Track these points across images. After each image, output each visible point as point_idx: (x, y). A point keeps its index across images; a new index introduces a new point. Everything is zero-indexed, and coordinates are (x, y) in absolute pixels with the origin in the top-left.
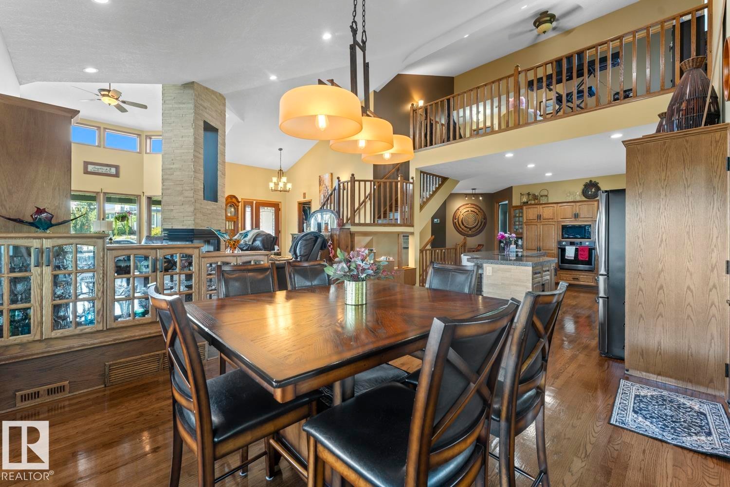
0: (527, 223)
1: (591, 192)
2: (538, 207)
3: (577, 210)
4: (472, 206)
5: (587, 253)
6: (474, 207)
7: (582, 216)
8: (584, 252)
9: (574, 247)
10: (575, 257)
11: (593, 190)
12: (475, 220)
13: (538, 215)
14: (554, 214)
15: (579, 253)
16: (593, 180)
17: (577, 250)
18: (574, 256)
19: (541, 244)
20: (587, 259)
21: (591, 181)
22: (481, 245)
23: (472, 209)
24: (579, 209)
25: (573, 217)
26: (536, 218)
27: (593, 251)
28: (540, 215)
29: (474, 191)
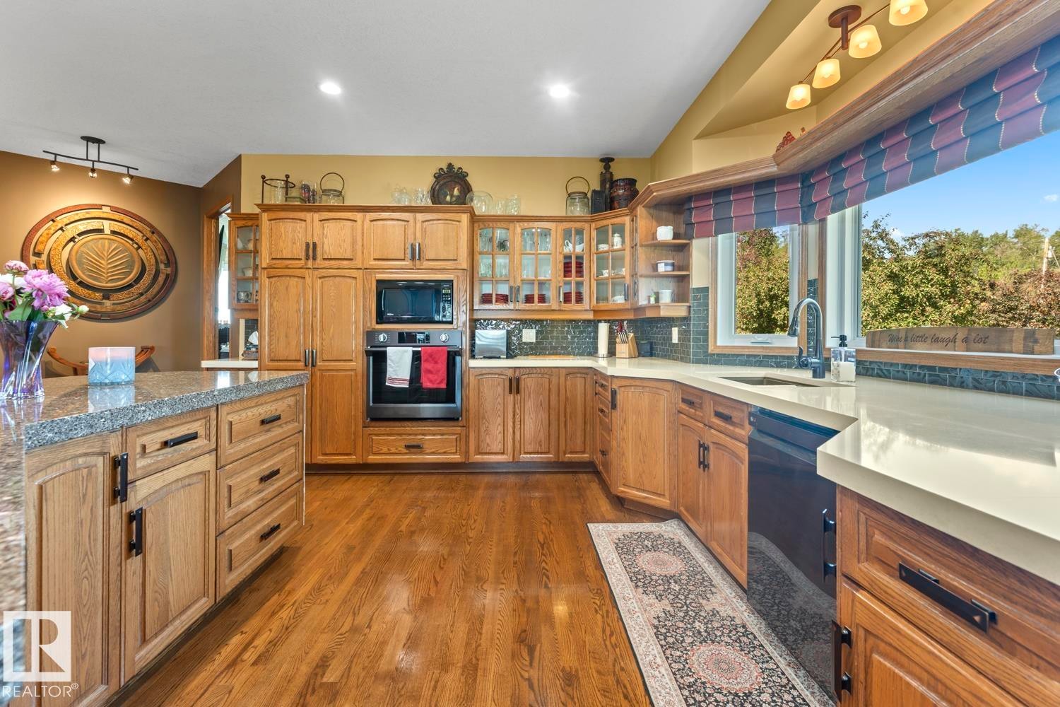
0: (273, 272)
1: (452, 196)
2: (309, 221)
3: (419, 234)
4: (117, 216)
5: (442, 366)
6: (126, 219)
7: (430, 253)
8: (436, 363)
9: (411, 349)
10: (412, 381)
11: (456, 192)
12: (130, 265)
13: (308, 245)
14: (354, 243)
15: (424, 366)
16: (456, 166)
17: (416, 357)
18: (408, 378)
19: (318, 341)
20: (443, 386)
21: (450, 166)
22: (147, 348)
23: (118, 227)
24: (424, 231)
25: (409, 256)
26: (303, 255)
27: (458, 359)
28: (315, 245)
29: (93, 148)
